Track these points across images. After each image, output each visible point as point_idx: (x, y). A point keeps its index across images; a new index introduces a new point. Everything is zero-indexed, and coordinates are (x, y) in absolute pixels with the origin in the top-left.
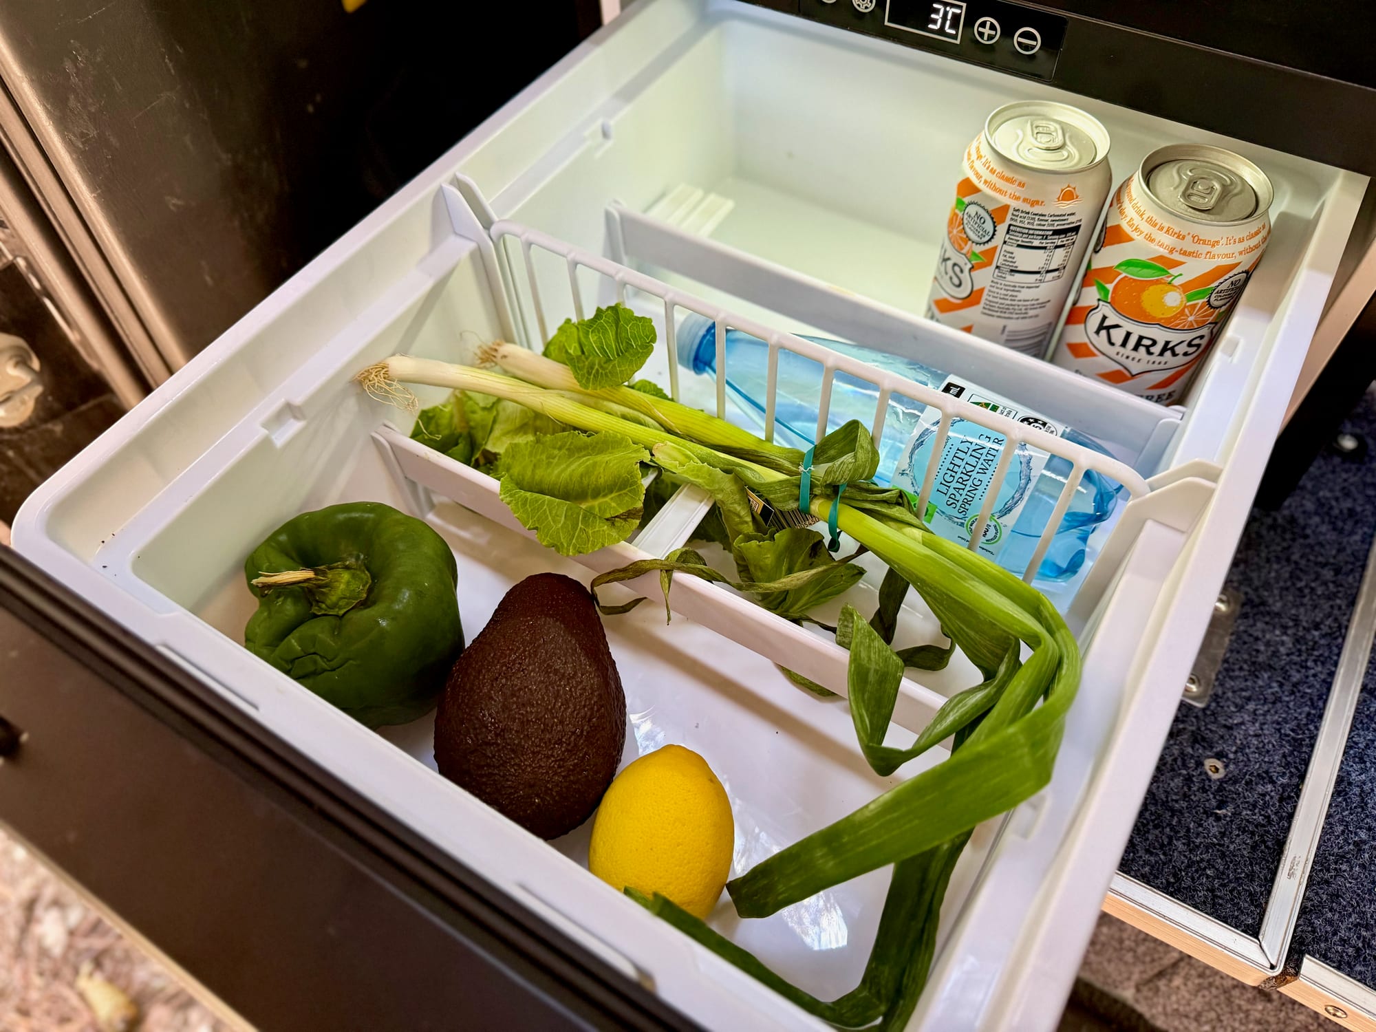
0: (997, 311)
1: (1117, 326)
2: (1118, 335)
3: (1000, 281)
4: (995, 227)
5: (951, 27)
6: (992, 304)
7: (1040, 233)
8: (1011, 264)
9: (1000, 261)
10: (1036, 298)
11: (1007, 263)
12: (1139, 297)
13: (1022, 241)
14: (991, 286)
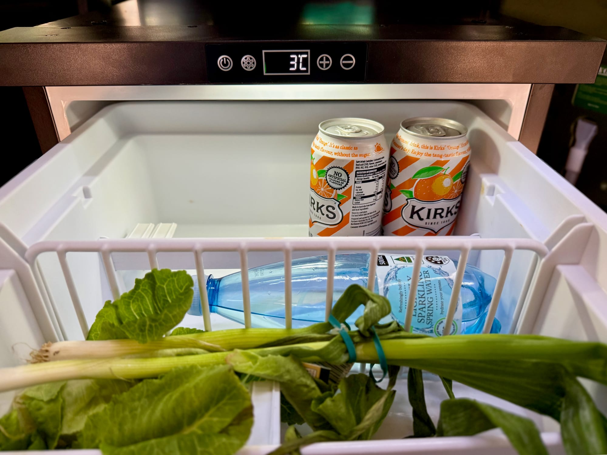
0: (359, 224)
1: (423, 208)
2: (424, 214)
3: (357, 206)
4: (348, 175)
5: (303, 66)
6: (355, 220)
7: (372, 171)
8: (361, 194)
9: (355, 194)
10: (375, 211)
11: (359, 194)
12: (430, 188)
13: (364, 179)
14: (353, 210)
